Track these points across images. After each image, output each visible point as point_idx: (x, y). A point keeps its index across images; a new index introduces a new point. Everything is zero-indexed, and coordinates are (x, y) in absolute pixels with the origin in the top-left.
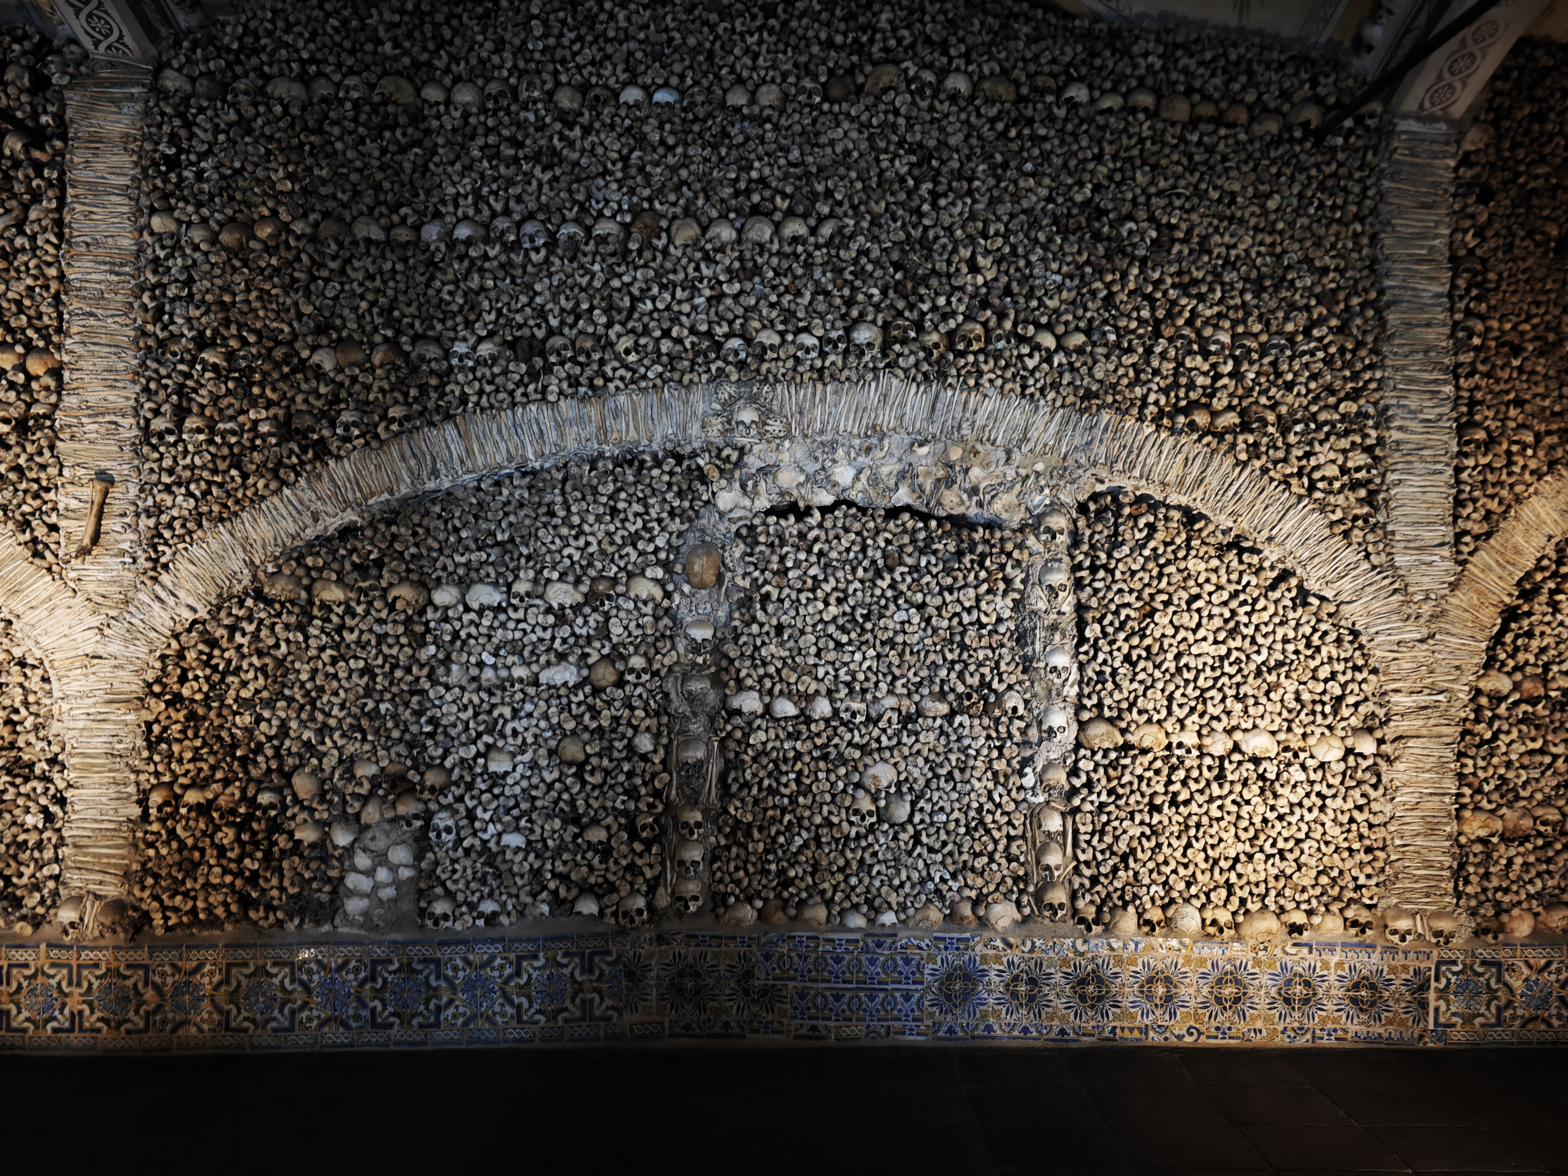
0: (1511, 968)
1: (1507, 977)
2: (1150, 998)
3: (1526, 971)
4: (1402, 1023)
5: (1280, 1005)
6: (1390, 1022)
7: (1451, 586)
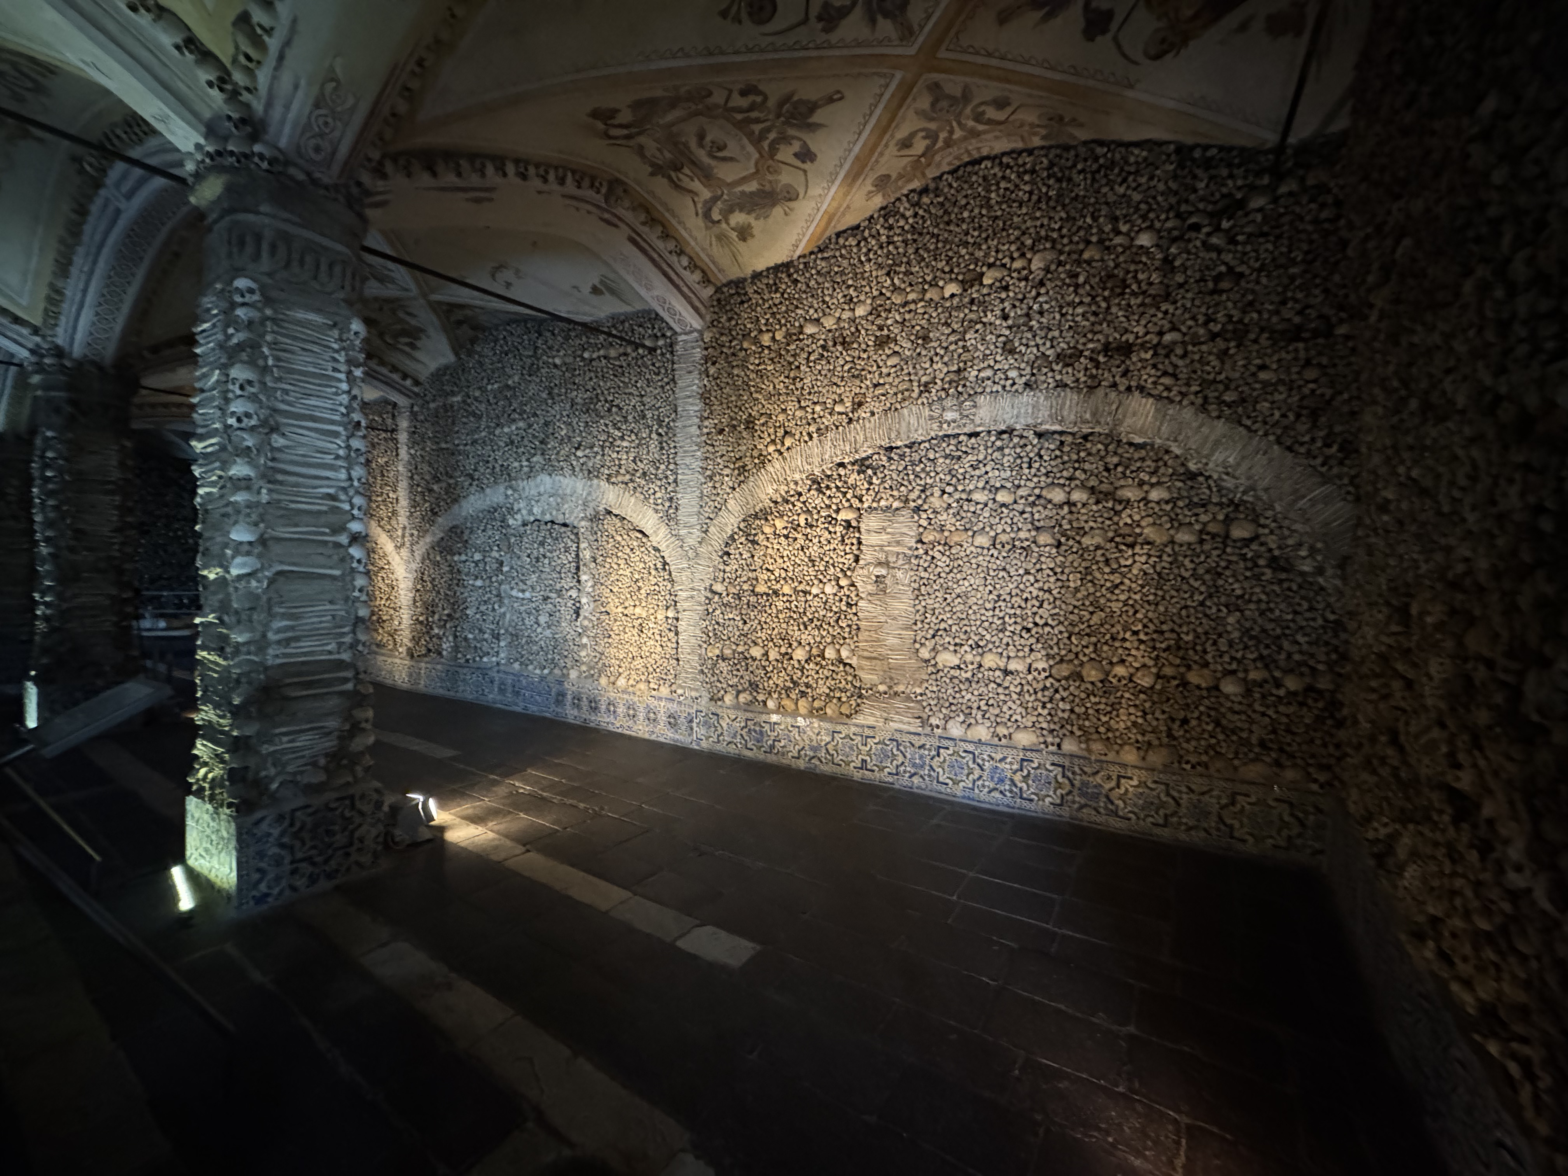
1: (721, 722)
2: (609, 711)
3: (728, 719)
4: (685, 735)
5: (647, 721)
6: (681, 734)
7: (700, 543)
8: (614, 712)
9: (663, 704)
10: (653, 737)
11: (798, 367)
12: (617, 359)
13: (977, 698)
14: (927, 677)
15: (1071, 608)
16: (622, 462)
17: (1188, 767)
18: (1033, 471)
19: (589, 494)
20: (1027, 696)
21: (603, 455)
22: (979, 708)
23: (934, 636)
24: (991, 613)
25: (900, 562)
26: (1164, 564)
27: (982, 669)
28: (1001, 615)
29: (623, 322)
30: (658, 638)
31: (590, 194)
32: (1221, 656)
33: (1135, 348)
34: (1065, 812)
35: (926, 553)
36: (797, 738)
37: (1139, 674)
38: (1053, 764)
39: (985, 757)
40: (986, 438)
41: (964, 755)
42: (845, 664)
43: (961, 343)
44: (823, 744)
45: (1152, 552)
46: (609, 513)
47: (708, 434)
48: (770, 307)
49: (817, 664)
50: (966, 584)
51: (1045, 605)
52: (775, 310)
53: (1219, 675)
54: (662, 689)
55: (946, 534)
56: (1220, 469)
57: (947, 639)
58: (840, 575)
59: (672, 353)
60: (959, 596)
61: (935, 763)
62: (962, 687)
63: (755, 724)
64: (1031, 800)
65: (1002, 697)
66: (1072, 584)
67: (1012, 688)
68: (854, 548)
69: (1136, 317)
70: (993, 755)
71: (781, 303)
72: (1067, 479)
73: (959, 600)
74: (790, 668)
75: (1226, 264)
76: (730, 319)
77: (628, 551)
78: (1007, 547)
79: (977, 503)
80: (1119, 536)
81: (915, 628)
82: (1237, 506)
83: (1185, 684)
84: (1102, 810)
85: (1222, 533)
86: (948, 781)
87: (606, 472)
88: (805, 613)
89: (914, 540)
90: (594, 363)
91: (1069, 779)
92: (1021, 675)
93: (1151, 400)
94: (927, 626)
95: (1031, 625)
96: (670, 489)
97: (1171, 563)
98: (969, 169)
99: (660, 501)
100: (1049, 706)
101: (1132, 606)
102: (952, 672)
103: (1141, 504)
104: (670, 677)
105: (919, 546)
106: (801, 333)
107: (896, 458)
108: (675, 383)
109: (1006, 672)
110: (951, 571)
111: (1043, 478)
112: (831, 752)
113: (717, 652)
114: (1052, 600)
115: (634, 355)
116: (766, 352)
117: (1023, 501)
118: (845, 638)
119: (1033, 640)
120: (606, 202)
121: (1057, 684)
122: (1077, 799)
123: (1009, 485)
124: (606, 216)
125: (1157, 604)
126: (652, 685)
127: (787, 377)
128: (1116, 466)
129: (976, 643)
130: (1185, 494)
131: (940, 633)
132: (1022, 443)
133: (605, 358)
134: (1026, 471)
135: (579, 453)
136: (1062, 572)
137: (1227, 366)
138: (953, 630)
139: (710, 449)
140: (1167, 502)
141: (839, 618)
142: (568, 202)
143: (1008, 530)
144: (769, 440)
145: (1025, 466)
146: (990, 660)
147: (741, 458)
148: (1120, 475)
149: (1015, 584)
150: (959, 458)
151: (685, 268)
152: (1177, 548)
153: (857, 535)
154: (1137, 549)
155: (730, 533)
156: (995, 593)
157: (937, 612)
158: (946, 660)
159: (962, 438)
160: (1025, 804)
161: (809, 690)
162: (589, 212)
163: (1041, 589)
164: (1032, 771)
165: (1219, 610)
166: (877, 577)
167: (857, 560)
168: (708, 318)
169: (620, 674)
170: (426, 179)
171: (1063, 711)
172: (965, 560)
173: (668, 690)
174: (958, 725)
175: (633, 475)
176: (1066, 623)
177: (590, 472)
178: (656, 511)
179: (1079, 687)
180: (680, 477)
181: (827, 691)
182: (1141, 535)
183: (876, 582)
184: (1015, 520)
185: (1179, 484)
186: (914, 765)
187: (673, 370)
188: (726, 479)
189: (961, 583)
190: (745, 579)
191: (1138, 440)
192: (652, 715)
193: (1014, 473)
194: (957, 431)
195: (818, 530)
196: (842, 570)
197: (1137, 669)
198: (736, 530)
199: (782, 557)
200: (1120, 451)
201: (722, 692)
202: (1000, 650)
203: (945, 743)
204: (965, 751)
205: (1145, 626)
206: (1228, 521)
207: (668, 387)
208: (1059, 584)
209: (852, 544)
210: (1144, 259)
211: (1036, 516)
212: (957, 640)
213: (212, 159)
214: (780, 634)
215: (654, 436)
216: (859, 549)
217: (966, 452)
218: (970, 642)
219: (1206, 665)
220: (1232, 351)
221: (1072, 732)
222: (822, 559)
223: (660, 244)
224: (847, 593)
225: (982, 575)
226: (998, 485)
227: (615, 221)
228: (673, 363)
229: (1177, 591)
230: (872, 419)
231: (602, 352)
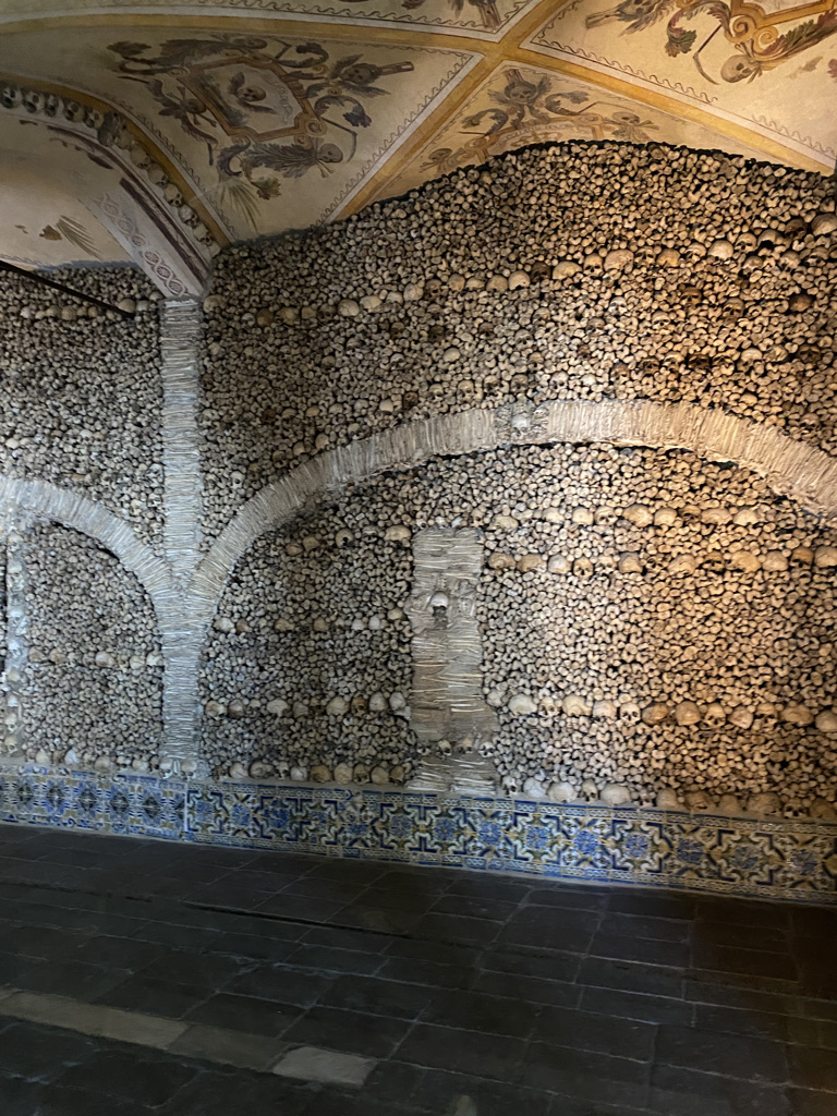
0: (227, 798)
1: (225, 804)
2: (51, 801)
3: (235, 800)
4: (171, 826)
5: (112, 812)
6: (165, 825)
7: (197, 567)
8: (60, 802)
9: (137, 786)
10: (121, 833)
11: (332, 354)
12: (74, 321)
13: (559, 751)
14: (498, 729)
15: (660, 642)
16: (80, 458)
17: (789, 814)
18: (614, 489)
19: (26, 500)
20: (616, 744)
21: (51, 447)
22: (562, 763)
23: (505, 679)
24: (572, 649)
25: (463, 591)
26: (754, 593)
27: (564, 716)
28: (584, 651)
29: (84, 276)
30: (132, 694)
31: (81, 127)
32: (815, 691)
33: (716, 363)
34: (664, 879)
35: (495, 579)
36: (334, 817)
37: (736, 714)
38: (648, 824)
39: (571, 821)
40: (561, 451)
41: (546, 821)
42: (396, 717)
43: (530, 343)
44: (369, 821)
45: (742, 581)
46: (58, 525)
47: (209, 428)
48: (294, 279)
49: (359, 719)
50: (542, 616)
51: (633, 639)
52: (302, 282)
53: (816, 712)
54: (137, 763)
55: (518, 558)
56: (803, 493)
57: (522, 682)
58: (390, 606)
59: (157, 321)
60: (533, 631)
61: (511, 835)
62: (542, 739)
63: (275, 803)
64: (626, 869)
65: (589, 748)
66: (660, 616)
67: (599, 737)
68: (406, 574)
69: (716, 331)
70: (581, 818)
71: (310, 275)
72: (652, 499)
73: (535, 635)
74: (324, 725)
75: (799, 286)
76: (240, 288)
77: (87, 576)
78: (588, 574)
79: (552, 524)
80: (708, 562)
81: (484, 669)
82: (822, 532)
83: (782, 723)
84: (704, 873)
85: (809, 560)
86: (528, 855)
87: (55, 469)
88: (343, 654)
89: (479, 565)
90: (37, 325)
91: (666, 839)
92: (609, 721)
93: (735, 418)
94: (497, 667)
95: (617, 663)
96: (153, 496)
97: (762, 592)
98: (536, 152)
99: (136, 512)
100: (642, 755)
101: (725, 639)
102: (529, 720)
103: (730, 528)
104: (150, 747)
105: (486, 571)
106: (336, 313)
107: (456, 468)
108: (162, 361)
109: (592, 718)
110: (524, 601)
111: (626, 497)
112: (380, 831)
113: (222, 710)
114: (639, 634)
115: (101, 319)
116: (291, 331)
117: (603, 522)
118: (396, 685)
119: (622, 680)
120: (99, 138)
121: (648, 730)
122: (677, 862)
123: (587, 504)
124: (98, 154)
125: (750, 637)
126: (121, 760)
127: (319, 365)
128: (702, 486)
129: (556, 686)
130: (771, 518)
131: (513, 674)
132: (600, 458)
133: (55, 319)
134: (606, 489)
135: (11, 443)
136: (650, 603)
137: (806, 389)
138: (529, 671)
139: (214, 446)
140: (755, 527)
141: (388, 659)
142: (53, 134)
143: (588, 554)
144: (295, 440)
145: (605, 483)
146: (574, 705)
147: (256, 460)
148: (706, 497)
149: (599, 616)
150: (531, 471)
151: (186, 222)
152: (767, 576)
153: (410, 558)
154: (728, 576)
155: (241, 554)
156: (576, 626)
157: (508, 649)
158: (522, 708)
159: (533, 448)
160: (621, 875)
161: (350, 753)
162: (78, 149)
163: (627, 622)
164: (626, 834)
165: (811, 642)
166: (435, 608)
167: (409, 588)
168: (210, 284)
169: (70, 748)
171: (658, 761)
172: (541, 588)
173: (146, 765)
174: (538, 784)
175: (99, 476)
176: (656, 660)
177: (28, 470)
178: (132, 524)
179: (673, 732)
180: (168, 481)
181: (374, 752)
182: (730, 561)
183: (434, 615)
184: (595, 543)
185: (767, 508)
186: (486, 839)
187: (159, 344)
188: (235, 486)
189: (535, 615)
190: (261, 613)
191: (722, 460)
192: (120, 802)
193: (593, 491)
194: (529, 441)
195: (360, 552)
196: (391, 600)
197: (734, 708)
198: (250, 550)
199: (314, 585)
200: (705, 471)
201: (228, 763)
202: (584, 693)
203: (524, 808)
204: (548, 817)
205: (739, 661)
206: (814, 548)
207: (151, 365)
208: (647, 615)
209: (404, 569)
210: (720, 272)
211: (618, 540)
212: (534, 683)
214: (310, 681)
215: (129, 425)
216: (411, 575)
217: (538, 466)
218: (549, 684)
219: (802, 701)
220: (809, 374)
221: (668, 785)
222: (366, 588)
223: (158, 192)
224: (399, 628)
225: (560, 606)
226: (575, 504)
227: (107, 160)
228: (159, 335)
229: (770, 622)
230: (426, 422)
231: (50, 312)
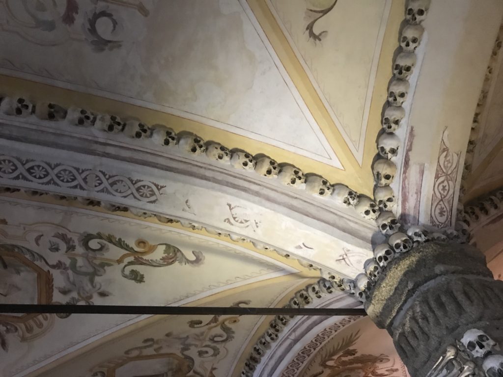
170: (484, 219)
213: (386, 259)
